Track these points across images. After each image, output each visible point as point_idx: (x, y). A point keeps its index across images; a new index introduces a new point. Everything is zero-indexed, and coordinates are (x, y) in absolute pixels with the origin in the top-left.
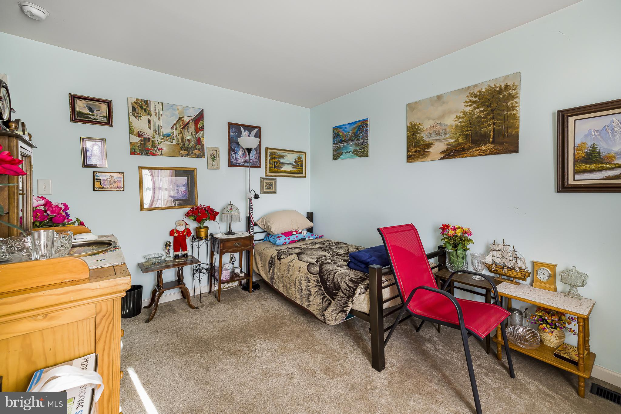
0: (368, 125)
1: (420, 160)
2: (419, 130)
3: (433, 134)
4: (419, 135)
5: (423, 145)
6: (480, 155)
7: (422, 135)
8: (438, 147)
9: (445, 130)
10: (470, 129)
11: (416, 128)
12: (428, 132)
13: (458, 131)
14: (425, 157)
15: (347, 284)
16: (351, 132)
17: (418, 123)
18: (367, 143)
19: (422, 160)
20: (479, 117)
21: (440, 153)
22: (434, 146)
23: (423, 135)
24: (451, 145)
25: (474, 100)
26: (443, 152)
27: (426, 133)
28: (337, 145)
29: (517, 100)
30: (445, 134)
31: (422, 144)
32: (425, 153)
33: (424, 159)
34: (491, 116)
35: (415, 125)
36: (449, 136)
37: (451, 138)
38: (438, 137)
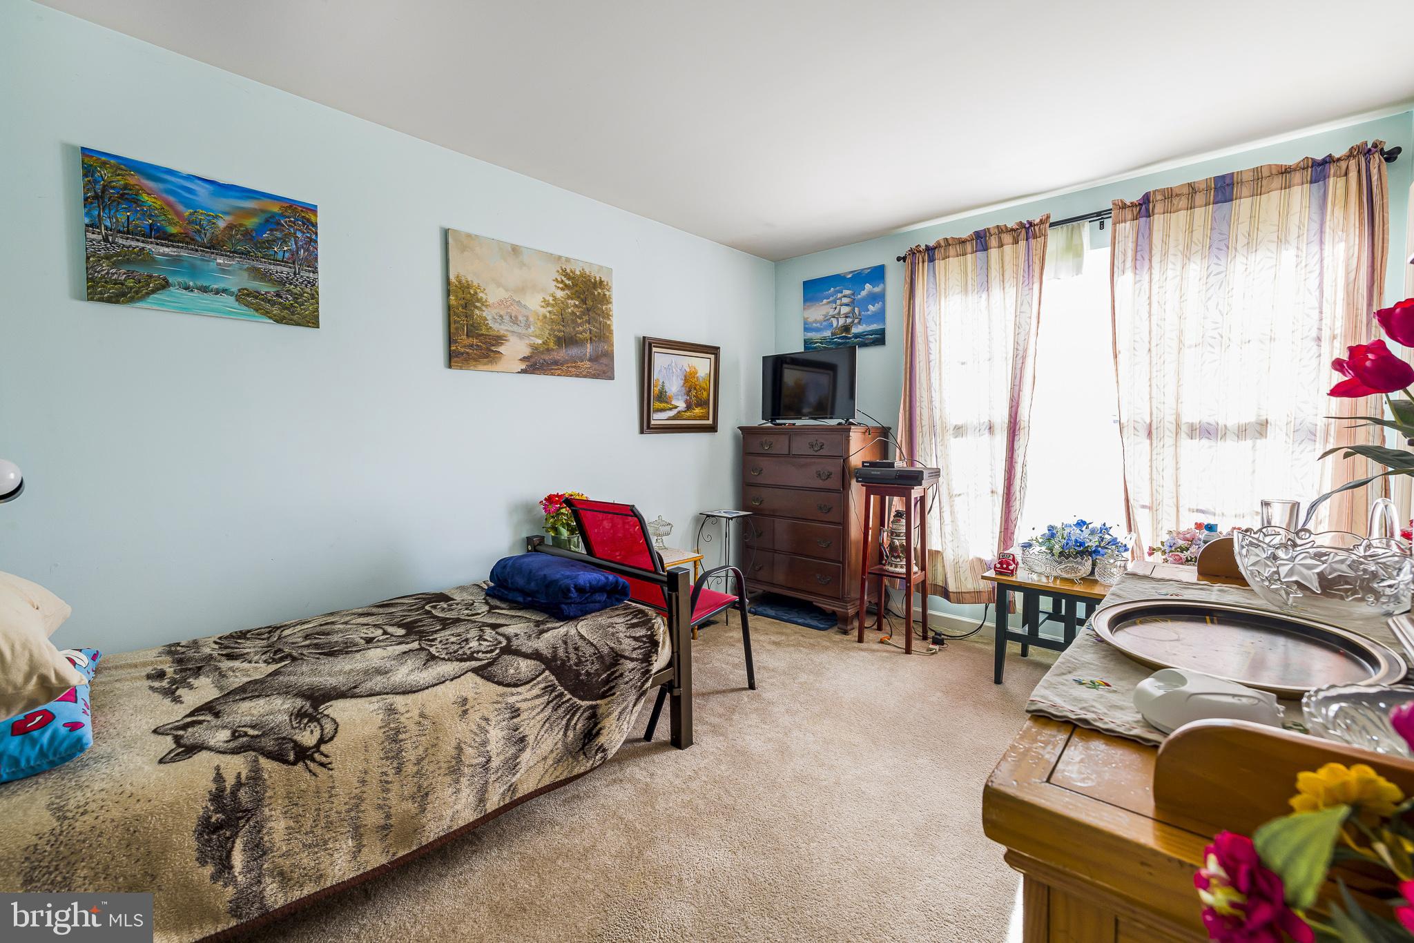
0: (315, 225)
1: (481, 367)
2: (478, 300)
3: (507, 318)
4: (477, 312)
5: (486, 335)
6: (577, 376)
7: (484, 314)
8: (515, 349)
9: (527, 318)
10: (562, 328)
11: (470, 293)
12: (496, 311)
13: (547, 326)
14: (491, 362)
15: (632, 637)
16: (229, 218)
17: (475, 284)
18: (313, 284)
19: (485, 368)
20: (573, 313)
21: (521, 360)
22: (507, 343)
23: (488, 314)
24: (536, 349)
25: (567, 282)
26: (524, 359)
27: (494, 311)
28: (120, 241)
29: (609, 306)
30: (528, 326)
31: (484, 332)
32: (492, 354)
33: (489, 367)
34: (586, 318)
35: (469, 287)
36: (533, 332)
37: (537, 337)
38: (515, 328)
